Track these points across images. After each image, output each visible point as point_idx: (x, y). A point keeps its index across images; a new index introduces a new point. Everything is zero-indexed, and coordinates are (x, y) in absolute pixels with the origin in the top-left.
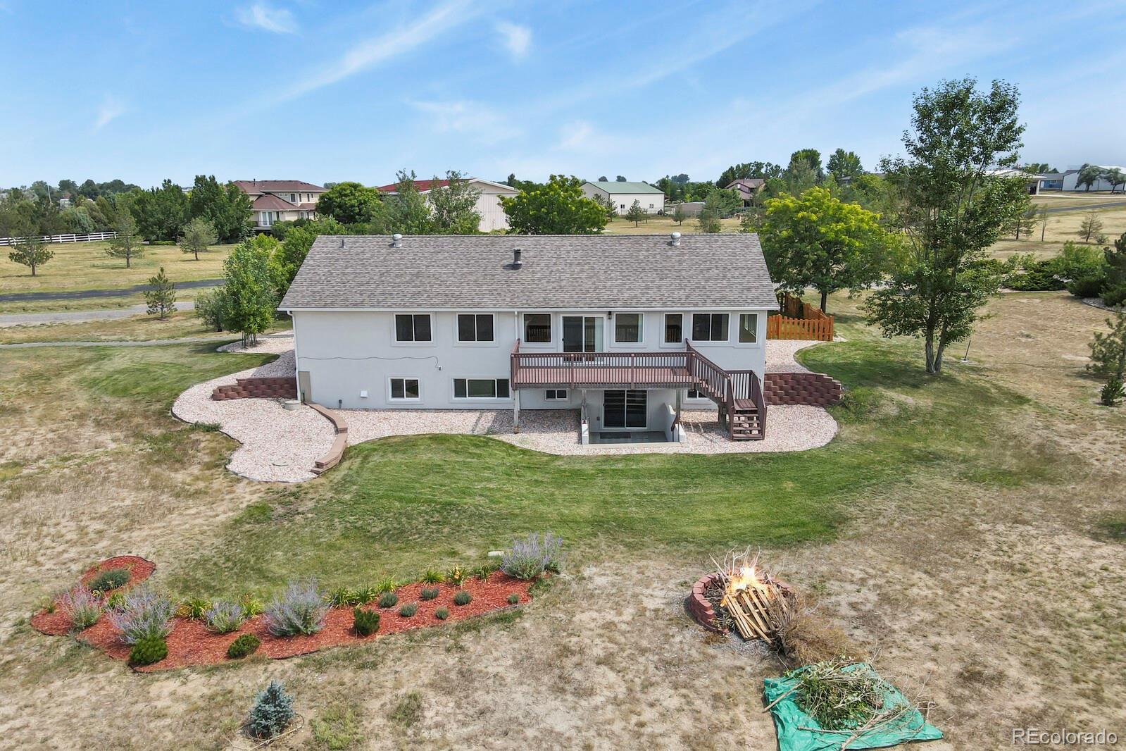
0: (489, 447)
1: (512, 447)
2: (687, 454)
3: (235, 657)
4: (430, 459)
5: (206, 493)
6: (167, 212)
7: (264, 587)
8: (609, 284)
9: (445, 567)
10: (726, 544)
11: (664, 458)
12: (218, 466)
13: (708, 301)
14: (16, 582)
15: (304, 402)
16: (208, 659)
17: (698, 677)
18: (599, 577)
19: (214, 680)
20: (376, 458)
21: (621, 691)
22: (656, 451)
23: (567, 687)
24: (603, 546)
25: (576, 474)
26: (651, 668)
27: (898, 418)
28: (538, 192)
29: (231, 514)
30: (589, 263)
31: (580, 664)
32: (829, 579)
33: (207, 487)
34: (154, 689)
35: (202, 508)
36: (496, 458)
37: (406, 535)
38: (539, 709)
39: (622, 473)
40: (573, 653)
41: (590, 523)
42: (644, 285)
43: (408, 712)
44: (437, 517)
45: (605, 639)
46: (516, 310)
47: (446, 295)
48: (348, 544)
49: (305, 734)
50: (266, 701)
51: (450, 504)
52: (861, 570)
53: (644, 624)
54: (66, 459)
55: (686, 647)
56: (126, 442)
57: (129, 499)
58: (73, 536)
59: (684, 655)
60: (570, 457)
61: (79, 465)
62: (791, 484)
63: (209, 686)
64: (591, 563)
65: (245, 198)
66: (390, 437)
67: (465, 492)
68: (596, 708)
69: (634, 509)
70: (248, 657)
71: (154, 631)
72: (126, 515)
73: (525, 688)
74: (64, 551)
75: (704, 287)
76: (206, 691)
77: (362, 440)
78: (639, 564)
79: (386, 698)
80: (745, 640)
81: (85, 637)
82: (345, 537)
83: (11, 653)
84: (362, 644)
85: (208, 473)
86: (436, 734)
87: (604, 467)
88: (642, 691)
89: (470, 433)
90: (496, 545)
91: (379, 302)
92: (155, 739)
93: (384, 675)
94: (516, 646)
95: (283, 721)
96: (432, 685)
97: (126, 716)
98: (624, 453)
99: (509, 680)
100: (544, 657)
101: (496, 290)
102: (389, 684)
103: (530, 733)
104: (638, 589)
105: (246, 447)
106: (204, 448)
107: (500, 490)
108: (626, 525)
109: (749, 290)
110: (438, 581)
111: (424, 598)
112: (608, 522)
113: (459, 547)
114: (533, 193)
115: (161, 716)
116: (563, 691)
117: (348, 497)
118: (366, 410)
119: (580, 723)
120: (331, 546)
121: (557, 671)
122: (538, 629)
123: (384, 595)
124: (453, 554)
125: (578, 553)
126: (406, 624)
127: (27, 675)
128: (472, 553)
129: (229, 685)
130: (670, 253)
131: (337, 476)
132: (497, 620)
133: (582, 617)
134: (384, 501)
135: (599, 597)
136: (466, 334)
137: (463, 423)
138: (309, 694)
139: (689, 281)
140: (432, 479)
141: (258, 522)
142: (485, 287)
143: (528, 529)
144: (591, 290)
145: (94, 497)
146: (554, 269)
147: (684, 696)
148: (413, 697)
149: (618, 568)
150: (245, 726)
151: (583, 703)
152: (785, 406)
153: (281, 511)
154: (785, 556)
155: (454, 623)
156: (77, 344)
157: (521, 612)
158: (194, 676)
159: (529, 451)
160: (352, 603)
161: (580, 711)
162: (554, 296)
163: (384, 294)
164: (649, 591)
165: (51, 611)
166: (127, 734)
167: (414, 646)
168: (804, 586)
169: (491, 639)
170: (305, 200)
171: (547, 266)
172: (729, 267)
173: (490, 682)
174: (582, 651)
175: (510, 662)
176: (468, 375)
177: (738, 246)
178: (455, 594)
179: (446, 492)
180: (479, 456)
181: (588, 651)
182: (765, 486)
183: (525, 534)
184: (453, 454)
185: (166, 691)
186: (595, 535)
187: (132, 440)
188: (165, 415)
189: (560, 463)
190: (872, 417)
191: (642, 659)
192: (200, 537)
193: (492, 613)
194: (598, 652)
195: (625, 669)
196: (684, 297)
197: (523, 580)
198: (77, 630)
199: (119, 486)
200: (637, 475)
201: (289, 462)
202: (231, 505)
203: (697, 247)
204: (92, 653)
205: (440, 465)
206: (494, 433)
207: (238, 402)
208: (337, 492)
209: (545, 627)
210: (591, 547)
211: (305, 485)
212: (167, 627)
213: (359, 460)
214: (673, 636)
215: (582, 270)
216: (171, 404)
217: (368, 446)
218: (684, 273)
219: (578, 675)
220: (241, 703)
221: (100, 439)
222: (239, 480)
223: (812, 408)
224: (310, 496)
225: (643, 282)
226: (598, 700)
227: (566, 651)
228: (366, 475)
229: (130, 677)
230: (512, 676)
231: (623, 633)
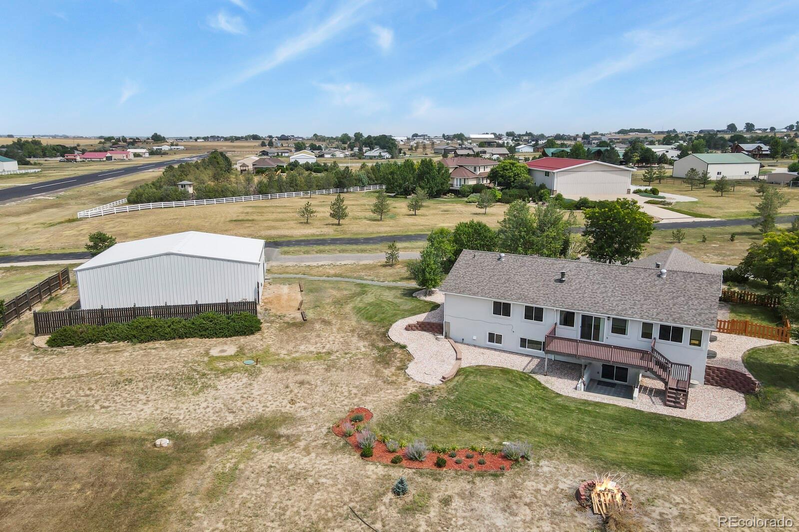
0: (528, 381)
1: (540, 383)
2: (632, 409)
3: (394, 463)
4: (496, 384)
5: (395, 383)
6: (405, 179)
7: (410, 435)
8: (612, 299)
9: (482, 445)
10: (620, 466)
11: (618, 409)
12: (402, 369)
13: (670, 318)
14: (328, 410)
15: (446, 337)
16: (385, 461)
17: (564, 522)
18: (546, 466)
19: (386, 469)
20: (471, 378)
21: (528, 518)
22: (616, 403)
23: (508, 510)
24: (558, 452)
25: (565, 408)
26: (546, 513)
27: (788, 413)
28: (607, 209)
29: (403, 396)
30: (604, 284)
31: (517, 503)
32: (659, 498)
33: (396, 380)
34: (368, 467)
35: (393, 391)
36: (529, 390)
37: (471, 424)
38: (493, 515)
39: (589, 413)
40: (517, 498)
41: (557, 437)
42: (633, 302)
43: (446, 501)
44: (487, 418)
45: (533, 495)
46: (555, 308)
47: (521, 294)
48: (446, 423)
49: (411, 498)
50: (399, 483)
51: (496, 412)
52: (681, 498)
53: (553, 494)
54: (346, 354)
55: (566, 509)
56: (369, 348)
57: (367, 380)
58: (346, 394)
59: (563, 512)
60: (567, 397)
61: (350, 358)
62: (681, 441)
63: (384, 471)
64: (547, 459)
65: (447, 171)
66: (481, 366)
67: (505, 407)
68: (515, 521)
69: (584, 436)
70: (398, 464)
71: (369, 445)
72: (365, 388)
73: (491, 506)
74: (343, 400)
75: (671, 309)
76: (384, 474)
77: (468, 365)
78: (569, 466)
79: (441, 494)
80: (594, 514)
81: (348, 439)
82: (446, 419)
83: (326, 440)
84: (438, 470)
85: (398, 372)
86: (453, 512)
87: (582, 407)
88: (537, 521)
89: (522, 370)
90: (508, 439)
91: (486, 294)
92: (366, 485)
93: (442, 485)
94: (495, 488)
95: (404, 492)
96: (458, 494)
97: (359, 474)
98: (597, 401)
99: (487, 500)
100: (504, 496)
101: (547, 295)
102: (443, 489)
103: (486, 522)
104: (560, 478)
105: (415, 360)
106: (398, 358)
107: (522, 409)
108: (575, 443)
109: (700, 315)
110: (476, 451)
111: (467, 457)
112: (567, 439)
113: (492, 436)
114: (603, 210)
115: (368, 477)
116: (505, 511)
117: (452, 398)
118: (475, 346)
119: (506, 525)
120: (439, 423)
121: (507, 503)
122: (507, 483)
123: (452, 452)
124: (488, 439)
125: (544, 452)
126: (456, 467)
127: (331, 450)
128: (496, 440)
129: (390, 473)
130: (656, 283)
131: (451, 385)
132: (492, 475)
133: (528, 484)
134: (467, 403)
135: (541, 476)
136: (528, 316)
137: (519, 363)
138: (415, 484)
139: (662, 304)
140: (494, 395)
141: (413, 403)
142: (542, 292)
143: (526, 433)
144: (600, 302)
145: (354, 376)
146: (583, 285)
147: (553, 528)
148: (450, 496)
149: (558, 465)
150: (393, 489)
151: (511, 518)
152: (718, 387)
153: (423, 399)
154: (646, 481)
155: (475, 472)
156: (355, 280)
157: (503, 474)
158: (380, 466)
159: (547, 388)
160: (439, 452)
161: (508, 521)
162: (578, 302)
163: (489, 289)
164: (565, 480)
165: (338, 426)
166: (358, 481)
167: (456, 478)
168: (643, 498)
169: (487, 482)
170: (482, 170)
171: (579, 282)
172: (692, 297)
173: (480, 499)
174: (520, 498)
175: (490, 494)
176: (529, 337)
177: (705, 282)
178: (480, 458)
179: (497, 406)
180: (520, 386)
181: (523, 498)
182: (665, 439)
183: (524, 437)
184: (508, 383)
185: (371, 469)
186: (557, 445)
187: (371, 347)
188: (385, 336)
189: (560, 399)
190: (771, 408)
191: (544, 509)
192: (390, 405)
193: (492, 471)
194: (528, 500)
195: (535, 510)
196: (655, 314)
197: (511, 460)
198: (346, 436)
199: (363, 372)
200: (596, 416)
201: (432, 373)
202: (404, 391)
203: (676, 280)
204: (350, 447)
205: (499, 388)
206: (534, 373)
207: (417, 332)
208: (449, 394)
209: (510, 483)
210: (552, 451)
211: (436, 387)
212: (374, 444)
213: (463, 377)
214: (563, 503)
215: (599, 288)
216: (388, 330)
217: (470, 369)
218: (661, 297)
219: (515, 507)
220: (393, 481)
221: (359, 345)
222: (409, 379)
223: (735, 393)
224: (437, 394)
225: (634, 300)
226: (517, 518)
227: (514, 496)
228: (464, 387)
229: (360, 461)
230: (488, 499)
231: (542, 495)
